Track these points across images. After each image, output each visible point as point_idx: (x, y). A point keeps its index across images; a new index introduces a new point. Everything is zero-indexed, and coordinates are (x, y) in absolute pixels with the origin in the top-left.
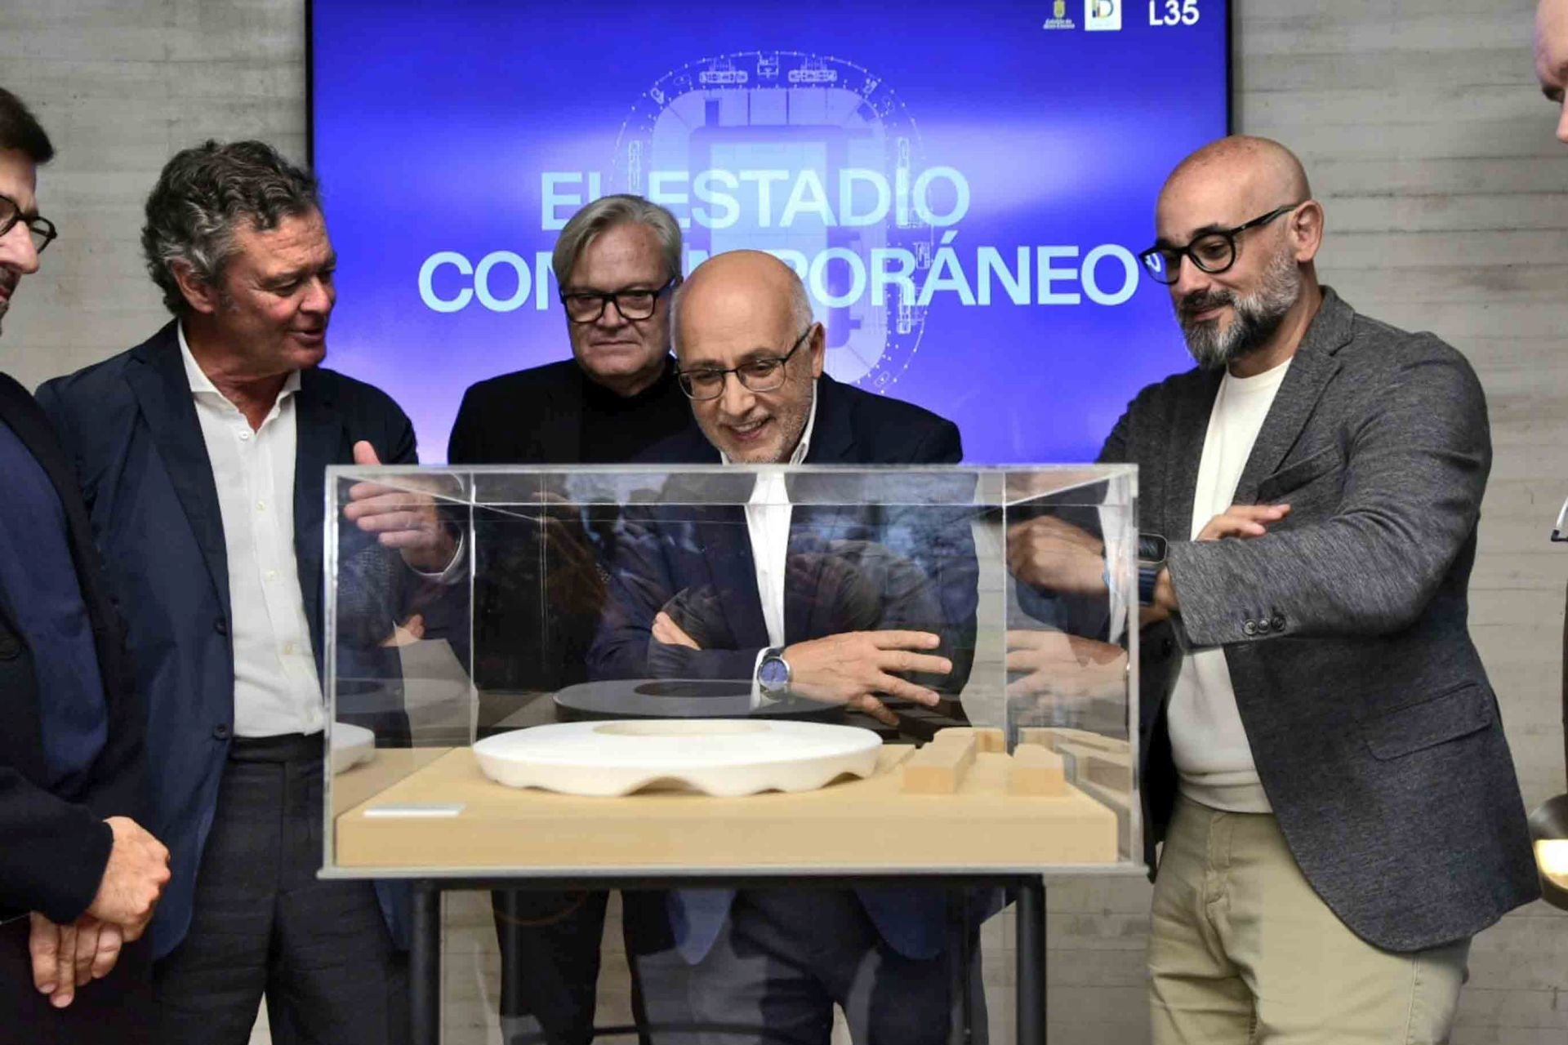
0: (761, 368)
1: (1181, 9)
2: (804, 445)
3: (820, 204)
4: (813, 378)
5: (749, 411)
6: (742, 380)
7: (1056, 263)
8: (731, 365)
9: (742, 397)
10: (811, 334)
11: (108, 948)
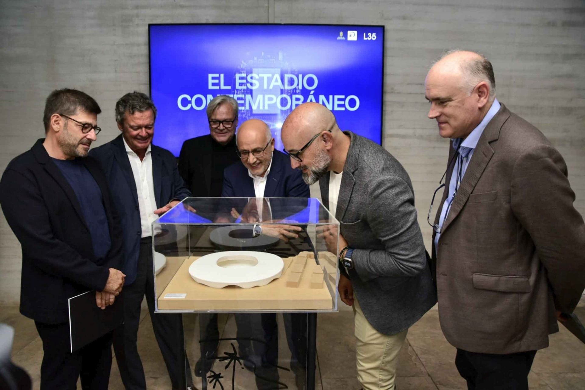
0: (258, 152)
1: (372, 35)
2: (268, 171)
3: (279, 84)
4: (272, 151)
5: (256, 162)
6: (253, 154)
7: (339, 100)
8: (250, 151)
9: (253, 159)
10: (272, 141)
11: (112, 298)
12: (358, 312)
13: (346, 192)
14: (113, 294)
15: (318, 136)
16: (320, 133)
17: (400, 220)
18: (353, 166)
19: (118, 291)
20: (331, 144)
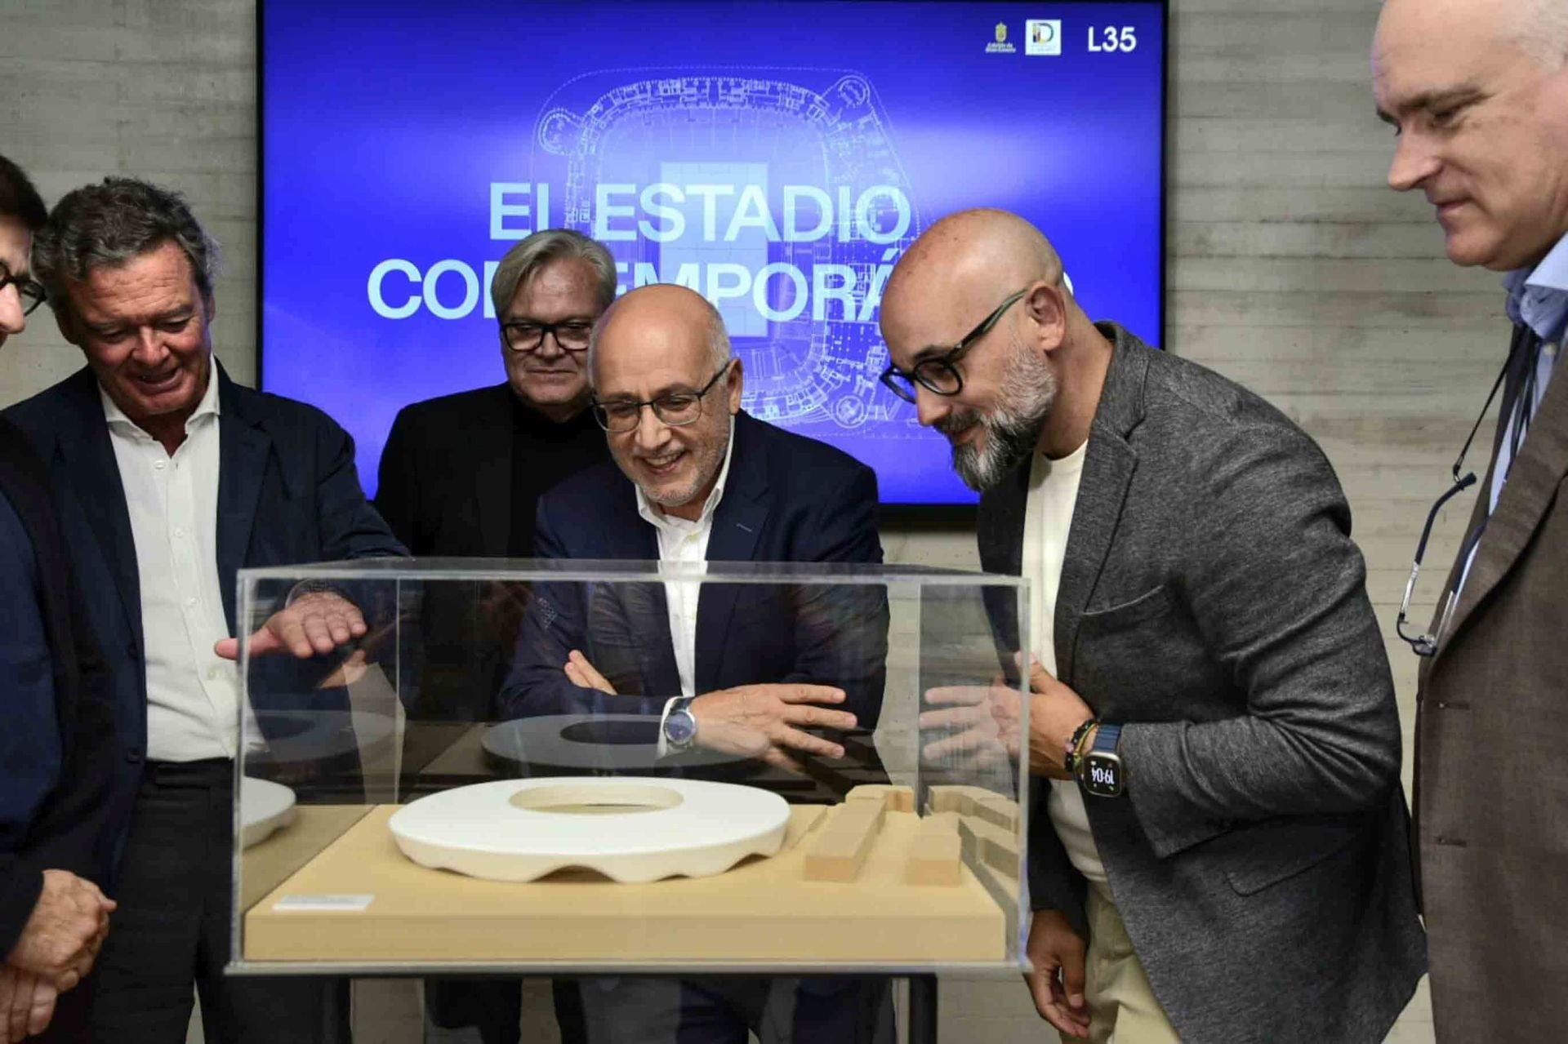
0: (677, 403)
1: (1118, 36)
2: (717, 492)
3: (763, 220)
4: (730, 414)
5: (666, 444)
6: (658, 413)
8: (646, 398)
9: (658, 431)
10: (729, 369)
11: (43, 1002)
12: (1126, 1007)
13: (1100, 508)
14: (50, 981)
15: (1016, 300)
16: (1024, 291)
17: (1307, 574)
18: (1127, 411)
19: (76, 969)
20: (1061, 330)
